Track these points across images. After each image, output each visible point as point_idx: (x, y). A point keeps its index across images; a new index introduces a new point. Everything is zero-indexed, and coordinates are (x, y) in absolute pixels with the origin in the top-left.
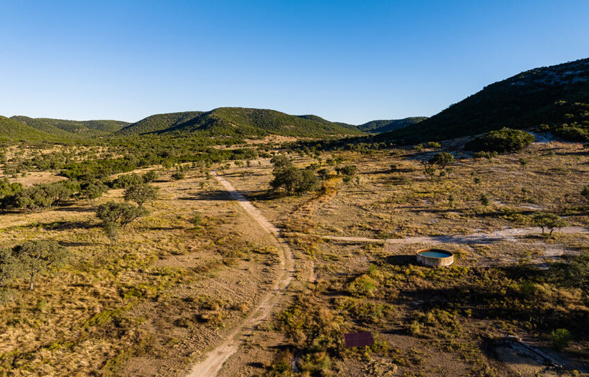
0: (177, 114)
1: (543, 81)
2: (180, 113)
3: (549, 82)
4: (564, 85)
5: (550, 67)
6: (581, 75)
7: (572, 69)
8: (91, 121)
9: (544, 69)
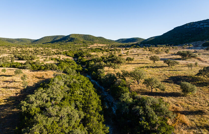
0: (54, 36)
1: (195, 26)
2: (55, 36)
3: (197, 27)
4: (202, 28)
5: (195, 22)
6: (206, 25)
7: (203, 23)
8: (18, 39)
9: (194, 23)
